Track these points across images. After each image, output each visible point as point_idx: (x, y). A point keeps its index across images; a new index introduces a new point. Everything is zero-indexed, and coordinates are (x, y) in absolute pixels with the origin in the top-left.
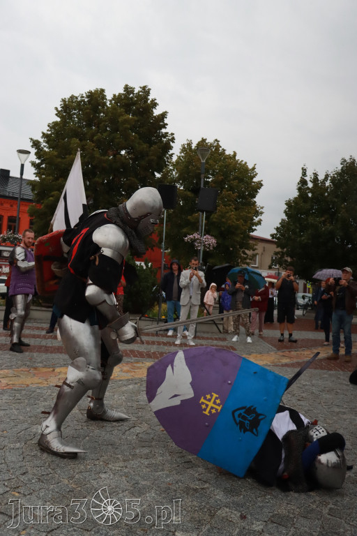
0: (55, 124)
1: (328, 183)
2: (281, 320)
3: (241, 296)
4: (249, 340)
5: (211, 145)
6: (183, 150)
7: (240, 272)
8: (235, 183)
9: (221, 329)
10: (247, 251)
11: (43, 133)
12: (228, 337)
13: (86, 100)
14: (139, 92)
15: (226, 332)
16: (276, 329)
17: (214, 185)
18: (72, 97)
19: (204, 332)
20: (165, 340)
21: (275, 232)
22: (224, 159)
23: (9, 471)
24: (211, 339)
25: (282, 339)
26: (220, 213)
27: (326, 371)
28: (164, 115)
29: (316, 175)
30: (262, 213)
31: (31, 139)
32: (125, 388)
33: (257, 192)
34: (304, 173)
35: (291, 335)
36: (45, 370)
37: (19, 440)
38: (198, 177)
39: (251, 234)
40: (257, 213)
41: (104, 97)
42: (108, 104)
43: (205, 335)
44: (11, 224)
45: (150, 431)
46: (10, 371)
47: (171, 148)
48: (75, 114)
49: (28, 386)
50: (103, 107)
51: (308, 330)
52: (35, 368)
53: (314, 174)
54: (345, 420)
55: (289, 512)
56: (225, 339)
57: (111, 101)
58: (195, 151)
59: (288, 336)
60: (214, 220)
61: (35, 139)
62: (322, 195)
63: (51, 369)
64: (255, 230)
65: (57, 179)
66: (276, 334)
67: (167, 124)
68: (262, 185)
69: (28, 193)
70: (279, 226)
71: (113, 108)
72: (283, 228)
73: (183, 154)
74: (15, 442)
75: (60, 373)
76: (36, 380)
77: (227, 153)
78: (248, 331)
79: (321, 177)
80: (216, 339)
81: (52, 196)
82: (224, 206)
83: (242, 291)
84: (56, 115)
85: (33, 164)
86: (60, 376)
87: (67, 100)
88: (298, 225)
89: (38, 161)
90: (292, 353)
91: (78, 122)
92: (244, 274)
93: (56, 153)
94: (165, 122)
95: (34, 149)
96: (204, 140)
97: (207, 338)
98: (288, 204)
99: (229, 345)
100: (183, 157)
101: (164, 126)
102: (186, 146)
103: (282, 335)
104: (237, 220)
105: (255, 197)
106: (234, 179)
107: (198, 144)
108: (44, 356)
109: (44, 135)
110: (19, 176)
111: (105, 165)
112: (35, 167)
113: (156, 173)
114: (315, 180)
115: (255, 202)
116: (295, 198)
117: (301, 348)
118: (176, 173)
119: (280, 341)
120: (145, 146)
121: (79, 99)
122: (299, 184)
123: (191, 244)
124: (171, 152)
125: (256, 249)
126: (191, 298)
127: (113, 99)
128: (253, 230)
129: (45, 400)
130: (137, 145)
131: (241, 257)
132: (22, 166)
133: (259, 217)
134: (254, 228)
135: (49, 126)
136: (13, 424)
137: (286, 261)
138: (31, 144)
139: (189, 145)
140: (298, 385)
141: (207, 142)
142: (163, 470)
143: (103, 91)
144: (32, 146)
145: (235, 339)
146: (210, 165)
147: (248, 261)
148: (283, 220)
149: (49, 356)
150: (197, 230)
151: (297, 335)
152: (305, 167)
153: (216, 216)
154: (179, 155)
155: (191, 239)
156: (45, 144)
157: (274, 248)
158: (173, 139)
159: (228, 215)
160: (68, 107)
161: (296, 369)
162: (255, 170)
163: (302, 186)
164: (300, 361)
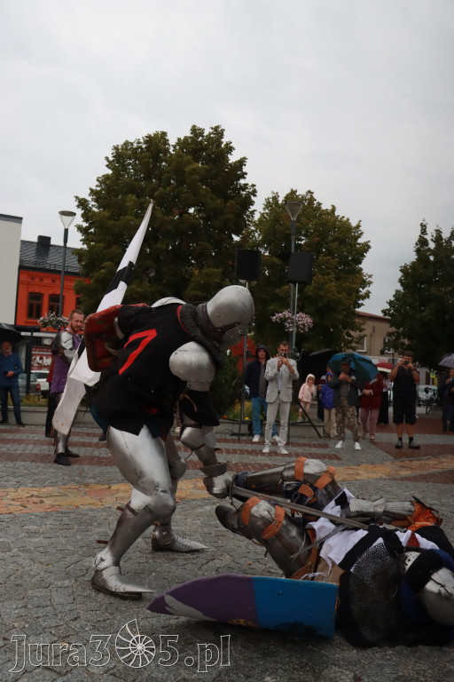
0: (106, 177)
2: (398, 420)
3: (346, 390)
4: (357, 446)
5: (303, 198)
6: (268, 205)
7: (344, 359)
8: (335, 245)
9: (321, 433)
10: (352, 333)
11: (91, 190)
12: (330, 443)
13: (144, 146)
14: (210, 134)
15: (328, 436)
16: (392, 431)
17: (307, 249)
18: (126, 143)
19: (299, 437)
20: (250, 447)
21: (388, 307)
22: (320, 215)
23: (56, 615)
24: (309, 445)
25: (399, 445)
26: (317, 285)
28: (242, 162)
29: (439, 232)
30: (370, 283)
31: (77, 197)
32: (200, 510)
33: (363, 256)
34: (424, 231)
35: (411, 439)
36: (98, 487)
37: (67, 576)
38: (287, 239)
39: (357, 310)
40: (364, 283)
41: (166, 142)
42: (171, 150)
43: (301, 441)
44: (53, 303)
45: (233, 565)
46: (55, 489)
47: (252, 203)
48: (130, 164)
49: (77, 507)
50: (165, 155)
51: (435, 433)
52: (87, 485)
53: (436, 231)
55: (418, 674)
56: (326, 446)
57: (174, 147)
58: (282, 206)
59: (408, 441)
60: (309, 293)
61: (81, 197)
62: (449, 257)
63: (107, 486)
64: (362, 304)
65: (109, 246)
66: (392, 438)
67: (246, 174)
68: (369, 247)
69: (74, 265)
70: (393, 299)
71: (178, 155)
72: (398, 302)
73: (267, 211)
74: (64, 579)
75: (118, 491)
76: (88, 500)
77: (324, 207)
78: (356, 435)
80: (315, 446)
81: (104, 268)
82: (323, 275)
83: (347, 383)
84: (107, 166)
85: (80, 228)
86: (118, 495)
87: (120, 147)
88: (417, 297)
89: (85, 225)
90: (414, 463)
91: (135, 175)
92: (350, 361)
93: (107, 214)
94: (244, 171)
95: (80, 210)
96: (293, 192)
97: (304, 445)
98: (404, 270)
99: (332, 453)
100: (267, 214)
101: (243, 175)
102: (271, 200)
103: (400, 439)
104: (339, 292)
105: (360, 263)
106: (334, 240)
107: (286, 198)
108: (97, 470)
109: (93, 192)
110: (62, 244)
111: (169, 227)
112: (81, 232)
113: (234, 236)
114: (438, 239)
115: (361, 269)
116: (413, 263)
117: (425, 456)
118: (259, 235)
119: (397, 447)
120: (219, 201)
121: (135, 145)
122: (417, 244)
123: (281, 325)
124: (252, 208)
125: (363, 329)
126: (279, 393)
127: (178, 144)
128: (359, 306)
129: (99, 525)
130: (209, 201)
131: (344, 340)
132: (66, 231)
133: (366, 289)
134: (360, 302)
135: (98, 180)
136: (60, 556)
137: (403, 344)
138: (77, 203)
139: (275, 198)
141: (297, 194)
143: (164, 134)
144: (78, 206)
145: (339, 445)
146: (302, 224)
147: (353, 345)
148: (397, 291)
149: (104, 469)
150: (287, 306)
151: (419, 439)
152: (424, 223)
153: (311, 289)
154: (262, 212)
155: (281, 319)
156: (93, 203)
157: (386, 328)
158: (255, 191)
159: (326, 286)
160: (122, 156)
161: (419, 484)
162: (360, 228)
163: (421, 246)
164: (425, 473)
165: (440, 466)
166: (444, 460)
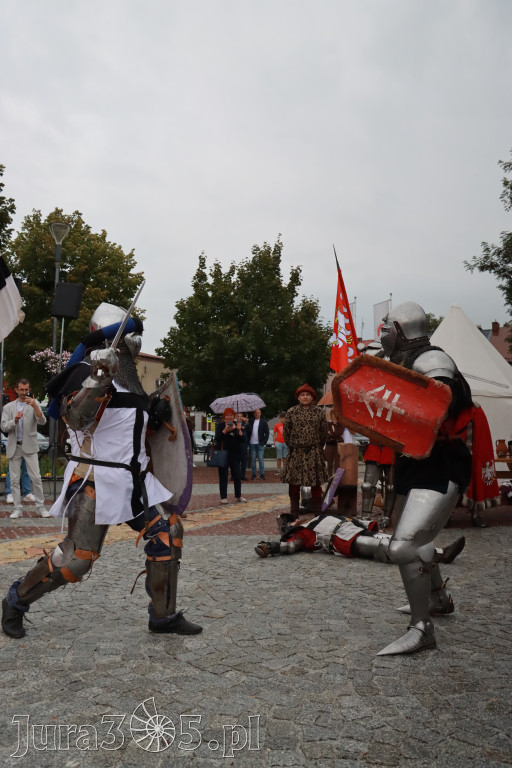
1: (234, 278)
5: (70, 220)
6: (28, 224)
8: (105, 275)
17: (74, 278)
21: (162, 346)
22: (89, 240)
27: (244, 536)
29: (218, 266)
33: (136, 288)
34: (202, 265)
38: (50, 265)
47: (9, 221)
53: (215, 265)
54: (278, 598)
58: (46, 227)
60: (74, 328)
62: (227, 294)
68: (142, 279)
70: (167, 337)
72: (174, 340)
73: (26, 231)
77: (93, 231)
79: (225, 270)
82: (89, 308)
88: (194, 336)
90: (197, 515)
96: (58, 212)
98: (180, 306)
100: (26, 235)
102: (31, 219)
106: (103, 270)
107: (49, 217)
114: (217, 273)
116: (190, 299)
117: (207, 507)
118: (16, 259)
122: (195, 278)
123: (41, 365)
124: (9, 227)
139: (37, 217)
140: (210, 559)
141: (63, 214)
142: (40, 699)
146: (68, 248)
148: (172, 328)
150: (49, 344)
152: (203, 256)
153: (76, 323)
154: (21, 231)
155: (42, 358)
157: (160, 369)
158: (13, 207)
161: (204, 538)
162: (134, 258)
163: (200, 281)
164: (208, 525)
165: (224, 517)
166: (226, 510)
